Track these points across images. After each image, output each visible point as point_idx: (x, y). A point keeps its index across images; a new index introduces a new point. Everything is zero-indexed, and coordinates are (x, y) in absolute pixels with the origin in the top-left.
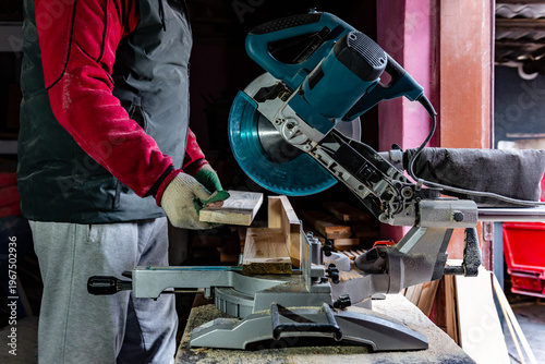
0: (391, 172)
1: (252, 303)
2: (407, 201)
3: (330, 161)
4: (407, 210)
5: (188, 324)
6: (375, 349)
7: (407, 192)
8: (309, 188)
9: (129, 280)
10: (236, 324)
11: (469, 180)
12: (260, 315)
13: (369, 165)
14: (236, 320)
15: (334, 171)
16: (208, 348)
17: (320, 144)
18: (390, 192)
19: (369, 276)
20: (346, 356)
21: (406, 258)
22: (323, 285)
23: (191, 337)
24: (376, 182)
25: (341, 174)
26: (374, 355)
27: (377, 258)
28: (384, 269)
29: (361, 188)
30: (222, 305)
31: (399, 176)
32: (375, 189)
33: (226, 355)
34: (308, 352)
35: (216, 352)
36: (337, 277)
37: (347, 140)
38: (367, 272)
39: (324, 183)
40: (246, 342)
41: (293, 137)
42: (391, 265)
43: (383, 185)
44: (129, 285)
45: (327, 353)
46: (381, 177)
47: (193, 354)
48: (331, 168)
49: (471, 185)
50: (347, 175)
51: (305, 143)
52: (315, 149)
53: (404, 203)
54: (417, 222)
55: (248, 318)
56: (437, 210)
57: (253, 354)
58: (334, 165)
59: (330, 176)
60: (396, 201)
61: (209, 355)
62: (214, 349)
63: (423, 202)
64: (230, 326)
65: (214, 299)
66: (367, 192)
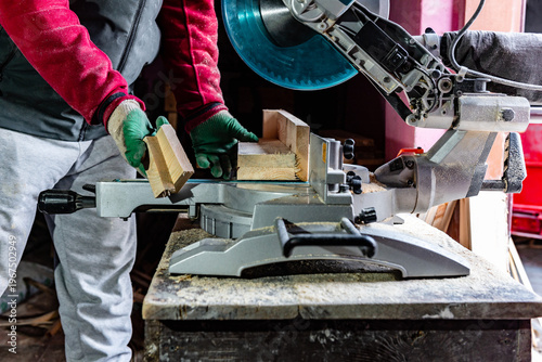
0: (426, 59)
1: (250, 221)
2: (445, 95)
3: (351, 45)
4: (444, 108)
5: (167, 249)
6: (405, 276)
7: (445, 84)
8: (322, 81)
9: (92, 194)
10: (229, 245)
11: (521, 71)
12: (260, 233)
13: (400, 50)
14: (229, 240)
15: (355, 59)
16: (193, 276)
17: (338, 21)
18: (423, 85)
19: (392, 190)
20: (370, 284)
21: (439, 169)
22: (342, 194)
23: (171, 263)
24: (406, 73)
25: (362, 63)
26: (404, 282)
27: (402, 168)
28: (410, 183)
29: (387, 80)
30: (210, 225)
31: (436, 65)
32: (405, 81)
33: (217, 282)
34: (321, 280)
35: (202, 280)
36: (359, 186)
37: (373, 17)
38: (390, 185)
39: (341, 75)
40: (242, 268)
41: (305, 11)
42: (420, 177)
43: (415, 76)
44: (92, 201)
45: (345, 281)
46: (413, 66)
47: (172, 282)
48: (350, 54)
49: (523, 76)
50: (370, 64)
51: (319, 21)
52: (331, 29)
53: (441, 99)
54: (455, 123)
55: (245, 237)
56: (481, 108)
57: (250, 283)
58: (355, 50)
59: (349, 66)
60: (431, 95)
61: (193, 283)
62: (200, 276)
63: (464, 98)
64: (221, 248)
65: (199, 219)
66: (394, 84)
